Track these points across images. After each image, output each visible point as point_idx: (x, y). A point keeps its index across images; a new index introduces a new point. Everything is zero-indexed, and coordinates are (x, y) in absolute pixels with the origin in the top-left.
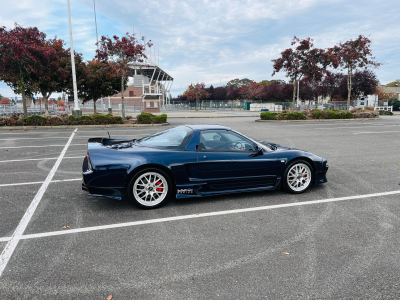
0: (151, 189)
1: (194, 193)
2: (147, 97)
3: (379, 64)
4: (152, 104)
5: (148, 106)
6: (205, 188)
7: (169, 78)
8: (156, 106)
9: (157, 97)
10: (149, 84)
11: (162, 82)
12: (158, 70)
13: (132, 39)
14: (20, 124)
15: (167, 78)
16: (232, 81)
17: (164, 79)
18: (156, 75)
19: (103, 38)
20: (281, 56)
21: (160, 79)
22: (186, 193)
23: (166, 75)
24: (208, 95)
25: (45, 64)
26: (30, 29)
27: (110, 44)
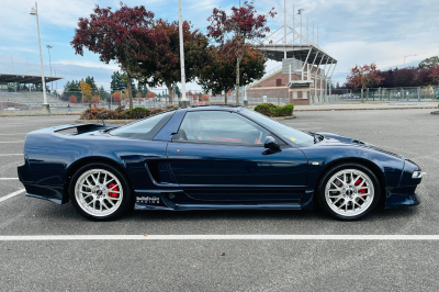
0: (99, 193)
1: (161, 204)
2: (294, 86)
4: (300, 94)
5: (295, 96)
6: (181, 198)
7: (331, 61)
8: (305, 97)
9: (307, 85)
10: (302, 70)
11: (321, 66)
12: (314, 50)
13: (251, 8)
14: (124, 118)
15: (328, 60)
16: (427, 60)
17: (324, 63)
18: (312, 57)
19: (215, 11)
21: (317, 63)
22: (149, 203)
23: (326, 56)
24: (379, 80)
25: (152, 49)
26: (136, 8)
27: (224, 17)
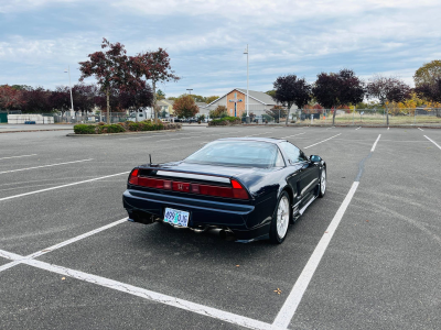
3: (177, 78)
20: (89, 59)
